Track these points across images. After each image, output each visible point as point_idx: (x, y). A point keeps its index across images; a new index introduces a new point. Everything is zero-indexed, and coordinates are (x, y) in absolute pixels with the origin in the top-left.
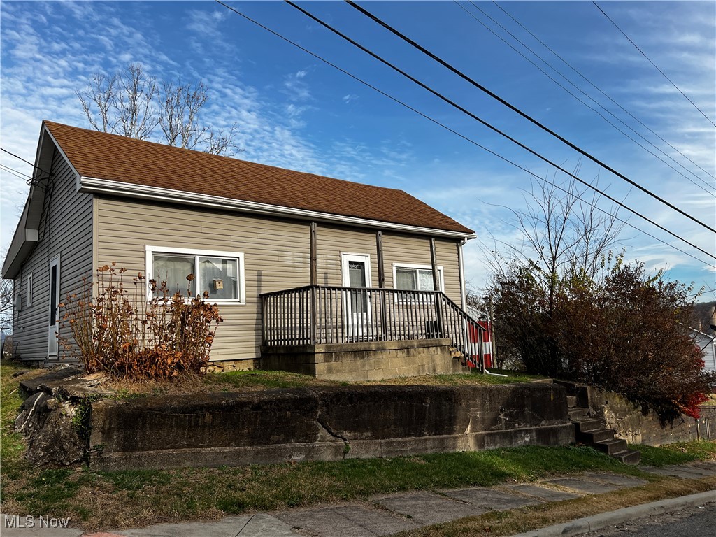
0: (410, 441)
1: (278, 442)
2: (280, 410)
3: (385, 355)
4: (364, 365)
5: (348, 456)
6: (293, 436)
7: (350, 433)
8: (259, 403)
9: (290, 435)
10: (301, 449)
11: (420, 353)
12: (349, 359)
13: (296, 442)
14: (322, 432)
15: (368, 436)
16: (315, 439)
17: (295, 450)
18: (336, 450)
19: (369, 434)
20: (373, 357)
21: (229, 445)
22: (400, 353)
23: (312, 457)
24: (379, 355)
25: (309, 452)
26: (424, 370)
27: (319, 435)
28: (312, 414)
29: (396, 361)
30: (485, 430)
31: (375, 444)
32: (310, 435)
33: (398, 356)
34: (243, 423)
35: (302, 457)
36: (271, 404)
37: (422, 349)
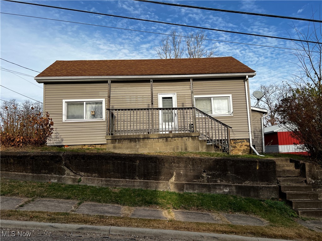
0: (122, 181)
1: (45, 173)
2: (44, 160)
3: (150, 141)
4: (136, 146)
5: (80, 184)
6: (52, 171)
7: (84, 173)
8: (33, 156)
9: (50, 171)
10: (55, 177)
11: (175, 140)
12: (126, 142)
13: (54, 174)
14: (67, 171)
15: (95, 176)
16: (64, 174)
17: (52, 177)
18: (74, 180)
19: (97, 175)
20: (142, 142)
21: (23, 172)
22: (161, 140)
23: (61, 181)
24: (146, 141)
25: (59, 179)
26: (177, 149)
27: (66, 172)
28: (60, 163)
29: (157, 144)
30: (188, 181)
31: (98, 180)
32: (61, 172)
33: (160, 141)
34: (27, 164)
35: (56, 181)
36: (39, 157)
37: (177, 138)
